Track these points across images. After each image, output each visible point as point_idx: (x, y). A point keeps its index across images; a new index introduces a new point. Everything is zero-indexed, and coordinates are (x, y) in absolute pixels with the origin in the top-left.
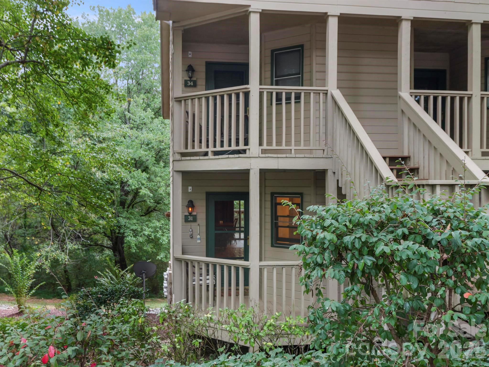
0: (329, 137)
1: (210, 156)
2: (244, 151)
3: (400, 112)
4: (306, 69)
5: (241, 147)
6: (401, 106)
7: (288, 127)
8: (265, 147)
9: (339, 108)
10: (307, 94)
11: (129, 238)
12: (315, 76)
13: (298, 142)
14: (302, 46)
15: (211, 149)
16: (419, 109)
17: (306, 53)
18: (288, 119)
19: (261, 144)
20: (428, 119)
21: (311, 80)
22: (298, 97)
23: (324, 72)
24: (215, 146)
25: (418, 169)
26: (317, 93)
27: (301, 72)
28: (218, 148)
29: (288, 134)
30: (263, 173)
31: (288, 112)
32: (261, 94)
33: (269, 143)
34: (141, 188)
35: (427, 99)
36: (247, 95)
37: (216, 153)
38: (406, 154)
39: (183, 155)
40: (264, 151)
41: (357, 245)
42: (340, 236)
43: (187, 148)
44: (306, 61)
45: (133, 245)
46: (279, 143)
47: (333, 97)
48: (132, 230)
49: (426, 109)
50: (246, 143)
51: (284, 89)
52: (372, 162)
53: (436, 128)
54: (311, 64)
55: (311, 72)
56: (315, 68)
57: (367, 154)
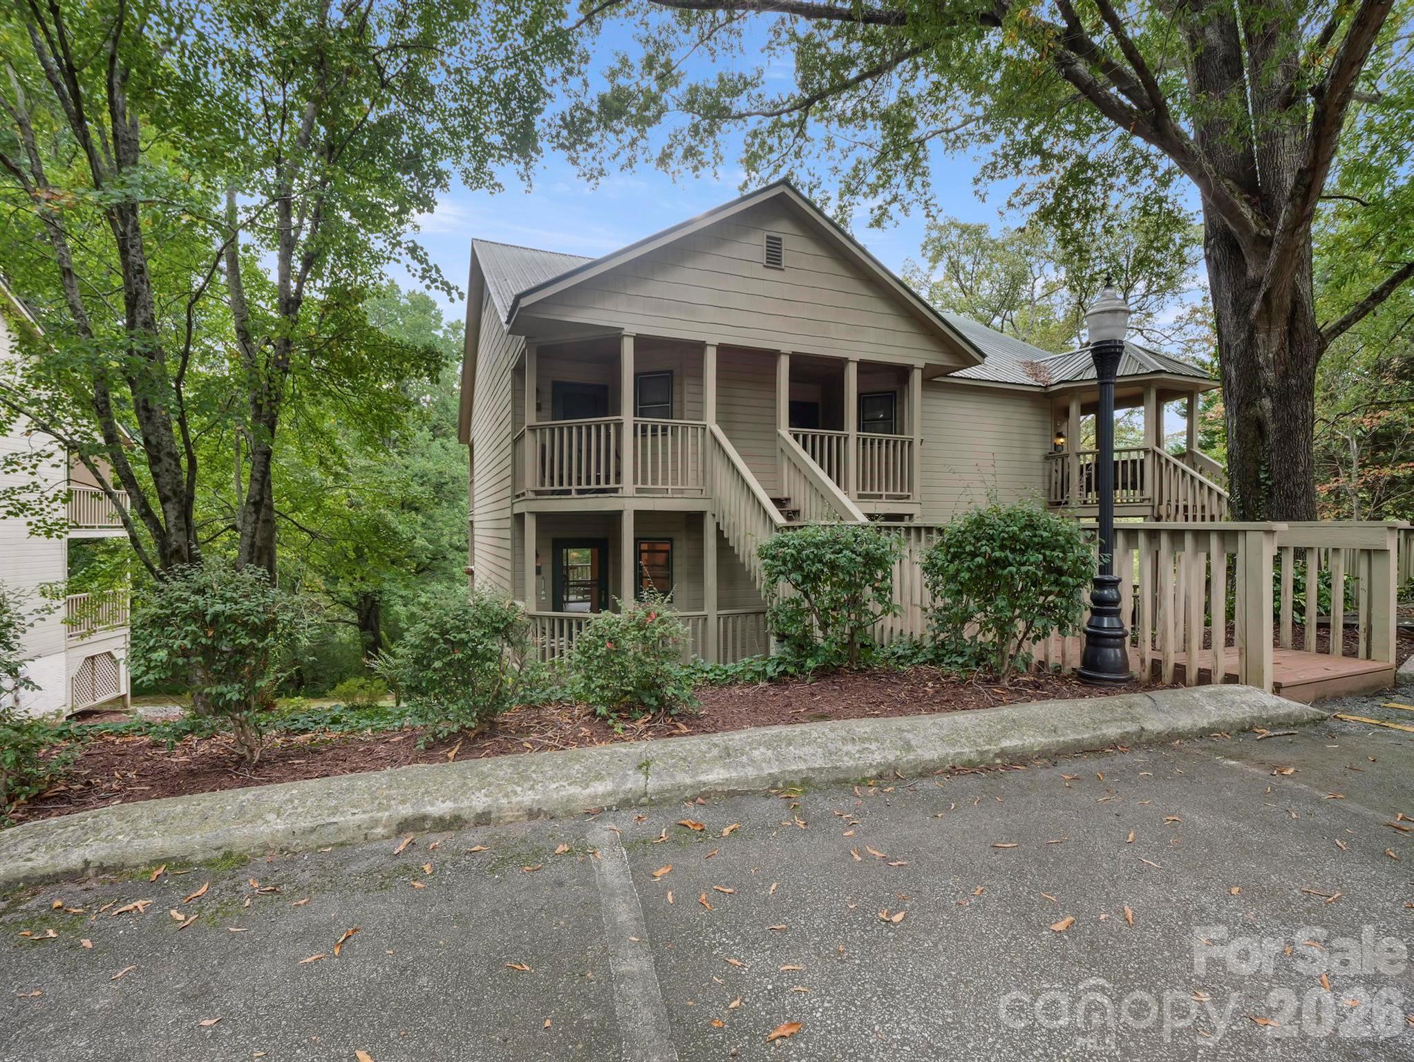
0: (708, 476)
1: (574, 494)
2: (615, 490)
3: (778, 450)
4: (676, 397)
5: (612, 485)
6: (780, 444)
7: (665, 462)
8: (639, 485)
9: (720, 445)
10: (675, 428)
11: (397, 608)
12: (687, 406)
13: (675, 481)
14: (671, 372)
15: (575, 487)
16: (798, 447)
17: (676, 380)
18: (665, 454)
19: (635, 482)
20: (806, 457)
21: (682, 411)
22: (664, 429)
23: (702, 402)
24: (579, 483)
25: (798, 511)
26: (695, 427)
27: (670, 400)
28: (584, 486)
29: (654, 470)
30: (638, 514)
31: (665, 445)
32: (635, 426)
33: (644, 481)
34: (414, 538)
35: (805, 437)
36: (619, 426)
37: (580, 492)
38: (786, 495)
39: (537, 493)
40: (639, 490)
41: (812, 556)
42: (799, 552)
43: (543, 484)
44: (676, 389)
45: (403, 617)
46: (655, 481)
47: (712, 432)
48: (401, 597)
49: (805, 447)
50: (618, 481)
51: (649, 421)
52: (760, 503)
53: (815, 466)
54: (682, 393)
55: (682, 402)
56: (687, 397)
57: (754, 495)
